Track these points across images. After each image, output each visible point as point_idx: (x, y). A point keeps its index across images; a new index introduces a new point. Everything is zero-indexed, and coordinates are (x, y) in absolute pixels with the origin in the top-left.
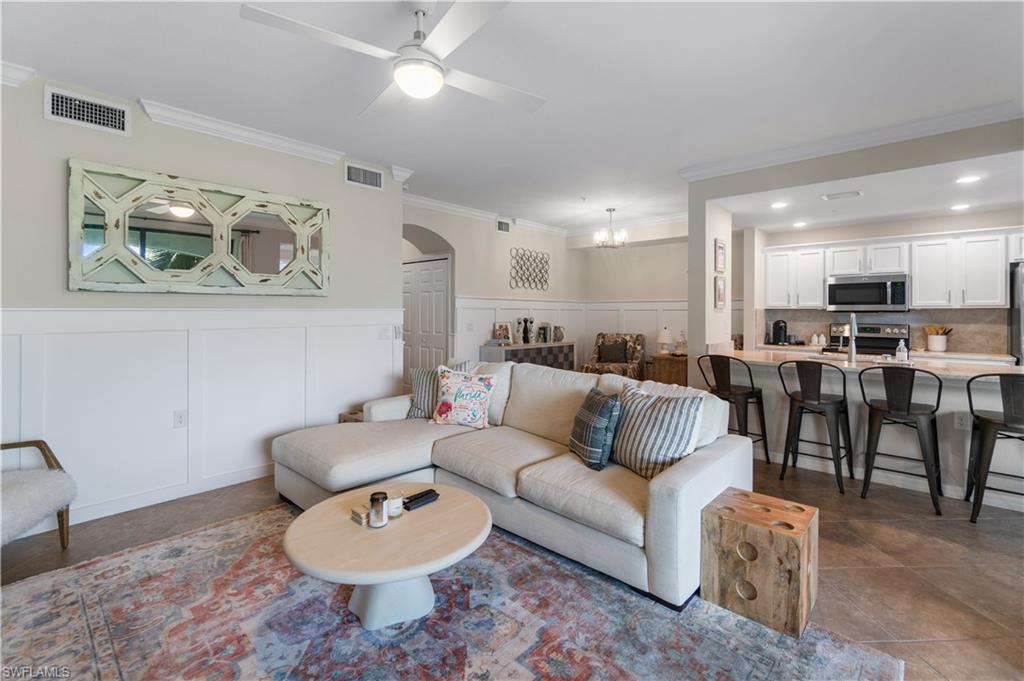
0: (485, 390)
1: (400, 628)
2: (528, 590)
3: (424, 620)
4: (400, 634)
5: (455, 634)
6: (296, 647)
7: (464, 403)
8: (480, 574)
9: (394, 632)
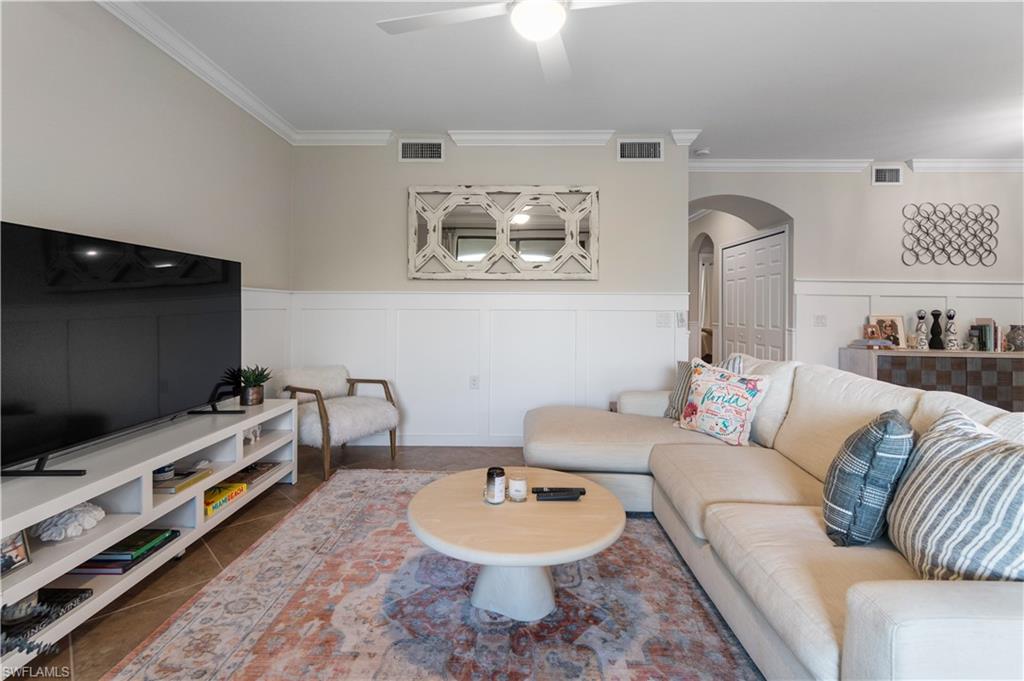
0: (747, 395)
1: (495, 619)
2: (660, 667)
3: (519, 625)
4: (492, 624)
5: (531, 657)
6: (418, 585)
7: (713, 407)
8: (623, 615)
9: (488, 620)
